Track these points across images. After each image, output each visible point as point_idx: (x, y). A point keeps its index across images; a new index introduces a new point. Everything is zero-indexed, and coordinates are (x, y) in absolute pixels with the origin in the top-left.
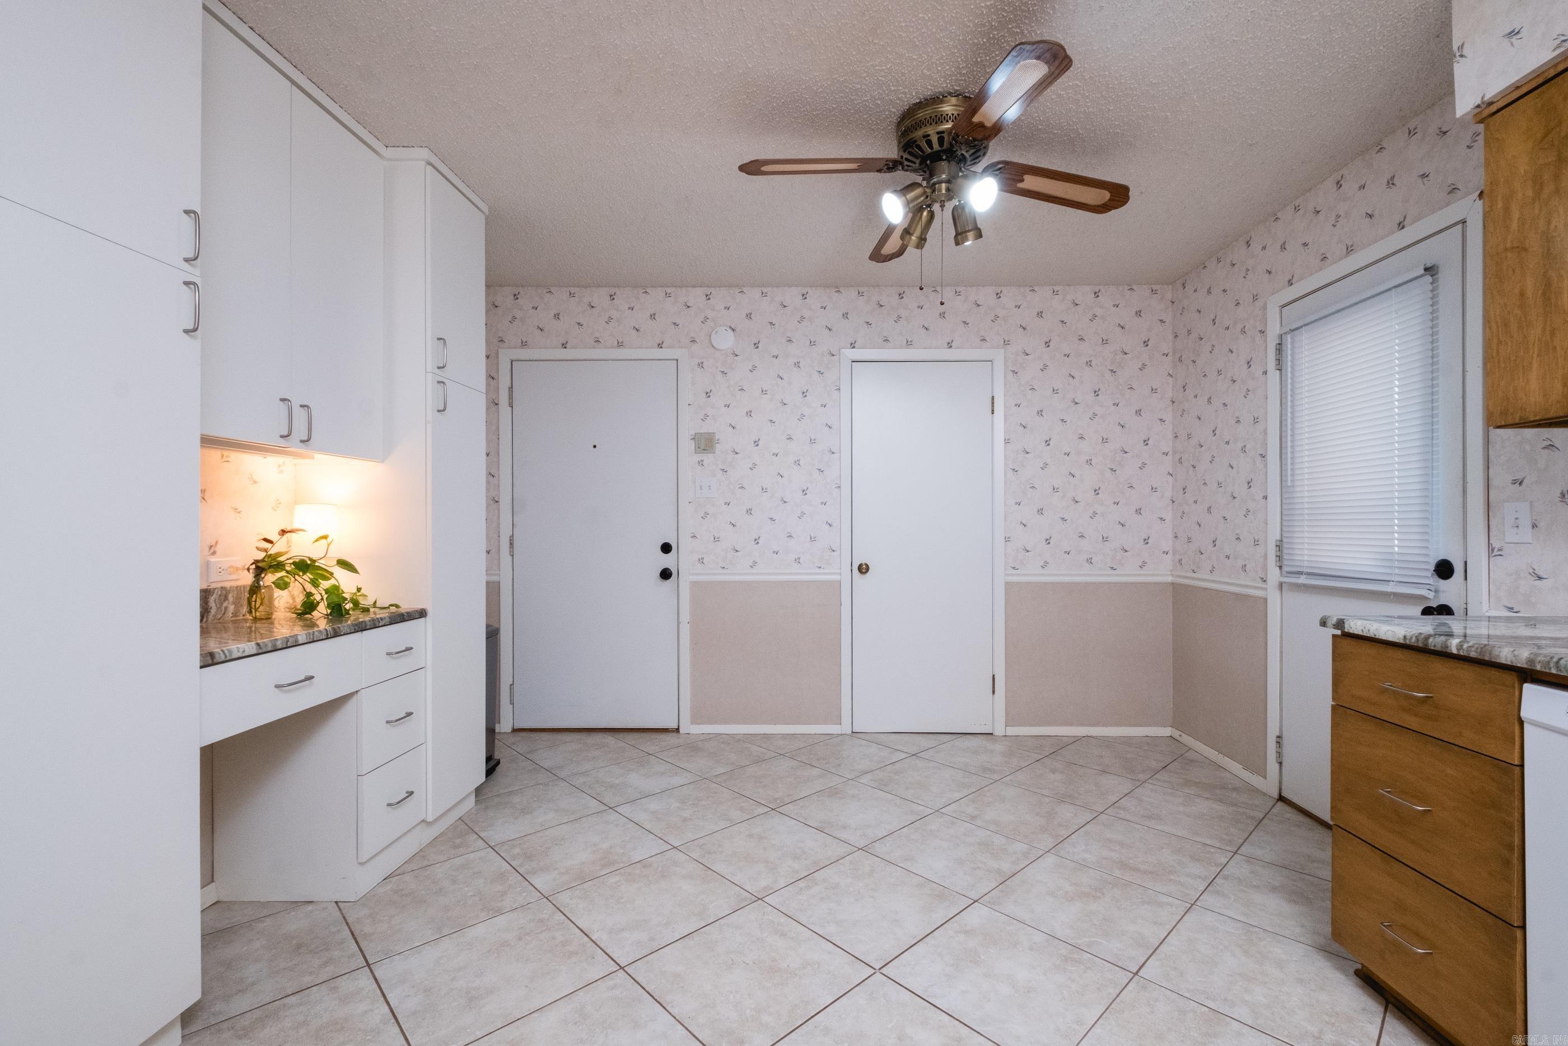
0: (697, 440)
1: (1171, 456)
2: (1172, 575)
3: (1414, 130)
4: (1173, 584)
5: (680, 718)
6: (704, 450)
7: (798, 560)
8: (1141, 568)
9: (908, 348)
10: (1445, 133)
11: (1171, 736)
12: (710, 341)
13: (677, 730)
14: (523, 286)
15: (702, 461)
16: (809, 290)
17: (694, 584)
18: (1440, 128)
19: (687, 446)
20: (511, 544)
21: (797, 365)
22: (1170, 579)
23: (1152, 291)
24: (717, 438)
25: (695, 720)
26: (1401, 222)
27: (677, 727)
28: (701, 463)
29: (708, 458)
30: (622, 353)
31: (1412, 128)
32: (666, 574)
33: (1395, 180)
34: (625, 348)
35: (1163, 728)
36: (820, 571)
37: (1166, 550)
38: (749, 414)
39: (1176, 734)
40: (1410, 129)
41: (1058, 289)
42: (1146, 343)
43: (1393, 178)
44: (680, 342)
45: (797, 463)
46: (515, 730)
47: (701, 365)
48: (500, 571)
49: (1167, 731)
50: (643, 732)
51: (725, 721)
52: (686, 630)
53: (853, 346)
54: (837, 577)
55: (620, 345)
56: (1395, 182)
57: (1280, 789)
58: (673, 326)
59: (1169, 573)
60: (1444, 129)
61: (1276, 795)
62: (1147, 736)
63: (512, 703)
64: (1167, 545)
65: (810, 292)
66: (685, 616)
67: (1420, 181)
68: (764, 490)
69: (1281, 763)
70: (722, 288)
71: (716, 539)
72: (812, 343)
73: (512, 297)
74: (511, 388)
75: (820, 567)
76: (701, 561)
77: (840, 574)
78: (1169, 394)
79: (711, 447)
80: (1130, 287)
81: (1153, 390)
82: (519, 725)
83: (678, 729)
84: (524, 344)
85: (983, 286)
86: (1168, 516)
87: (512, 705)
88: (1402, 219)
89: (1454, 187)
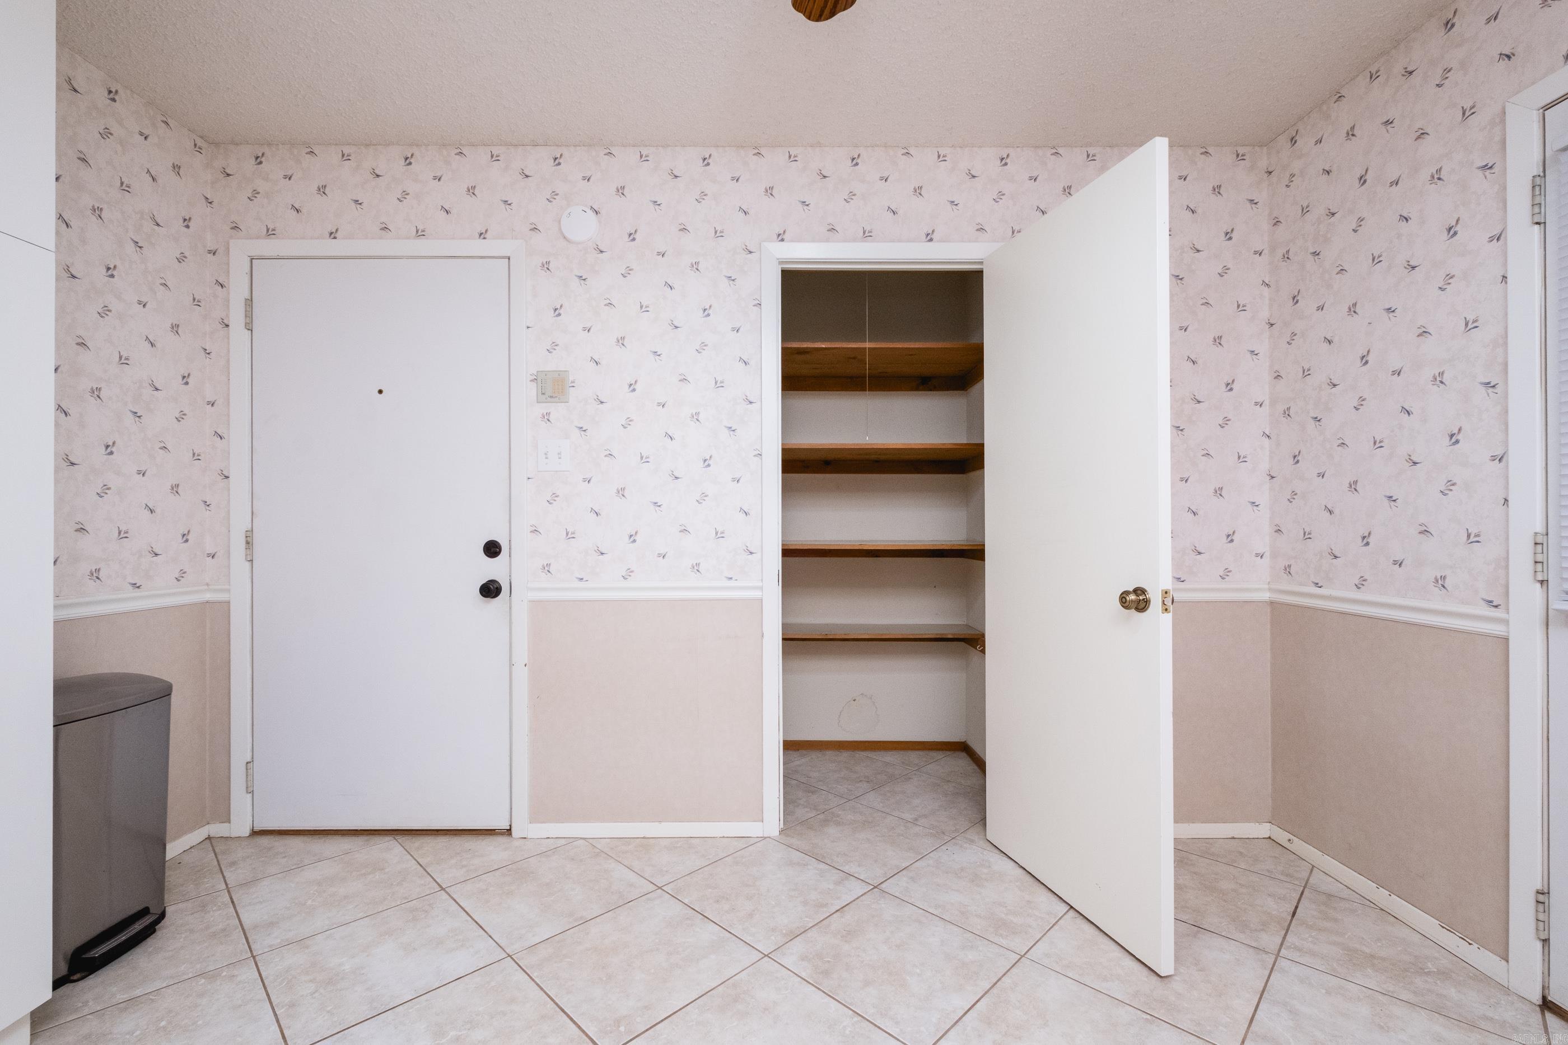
0: (539, 381)
1: (1268, 407)
2: (1270, 590)
3: (1377, 73)
4: (1272, 603)
5: (513, 814)
6: (551, 397)
7: (696, 568)
8: (1223, 578)
9: (865, 241)
10: (1411, 73)
11: (1270, 838)
12: (560, 229)
13: (509, 832)
14: (269, 145)
15: (548, 414)
16: (713, 151)
17: (537, 605)
18: (1406, 68)
19: (526, 391)
20: (249, 543)
21: (695, 266)
22: (1266, 596)
23: (1238, 155)
24: (571, 379)
25: (536, 816)
26: (1363, 176)
27: (508, 828)
28: (546, 417)
29: (557, 411)
30: (422, 246)
31: (1374, 71)
32: (490, 590)
33: (1355, 131)
34: (427, 239)
35: (1257, 824)
36: (731, 583)
37: (1261, 551)
38: (621, 341)
39: (1282, 836)
40: (1372, 72)
41: (1095, 152)
42: (1228, 235)
43: (1353, 128)
44: (513, 230)
45: (696, 417)
46: (256, 833)
47: (546, 266)
48: (230, 585)
49: (1264, 830)
50: (456, 835)
51: (586, 817)
52: (522, 676)
53: (781, 237)
54: (757, 594)
55: (420, 234)
56: (1355, 133)
57: (1545, 988)
58: (503, 206)
59: (1267, 586)
60: (1410, 69)
61: (1537, 999)
62: (1233, 838)
63: (250, 791)
64: (1262, 542)
65: (714, 154)
66: (522, 654)
67: (1383, 128)
68: (644, 459)
69: (1546, 942)
70: (578, 148)
71: (570, 536)
72: (718, 234)
73: (253, 161)
74: (249, 302)
75: (731, 578)
76: (547, 568)
77: (761, 588)
78: (1265, 314)
79: (562, 392)
80: (1204, 150)
81: (1240, 307)
82: (261, 825)
83: (510, 830)
84: (270, 233)
85: (980, 147)
86: (1263, 499)
87: (251, 795)
88: (1364, 173)
89: (1422, 132)
